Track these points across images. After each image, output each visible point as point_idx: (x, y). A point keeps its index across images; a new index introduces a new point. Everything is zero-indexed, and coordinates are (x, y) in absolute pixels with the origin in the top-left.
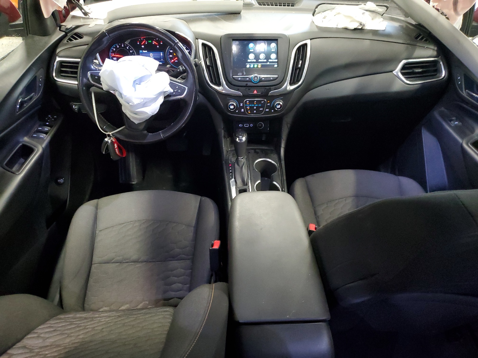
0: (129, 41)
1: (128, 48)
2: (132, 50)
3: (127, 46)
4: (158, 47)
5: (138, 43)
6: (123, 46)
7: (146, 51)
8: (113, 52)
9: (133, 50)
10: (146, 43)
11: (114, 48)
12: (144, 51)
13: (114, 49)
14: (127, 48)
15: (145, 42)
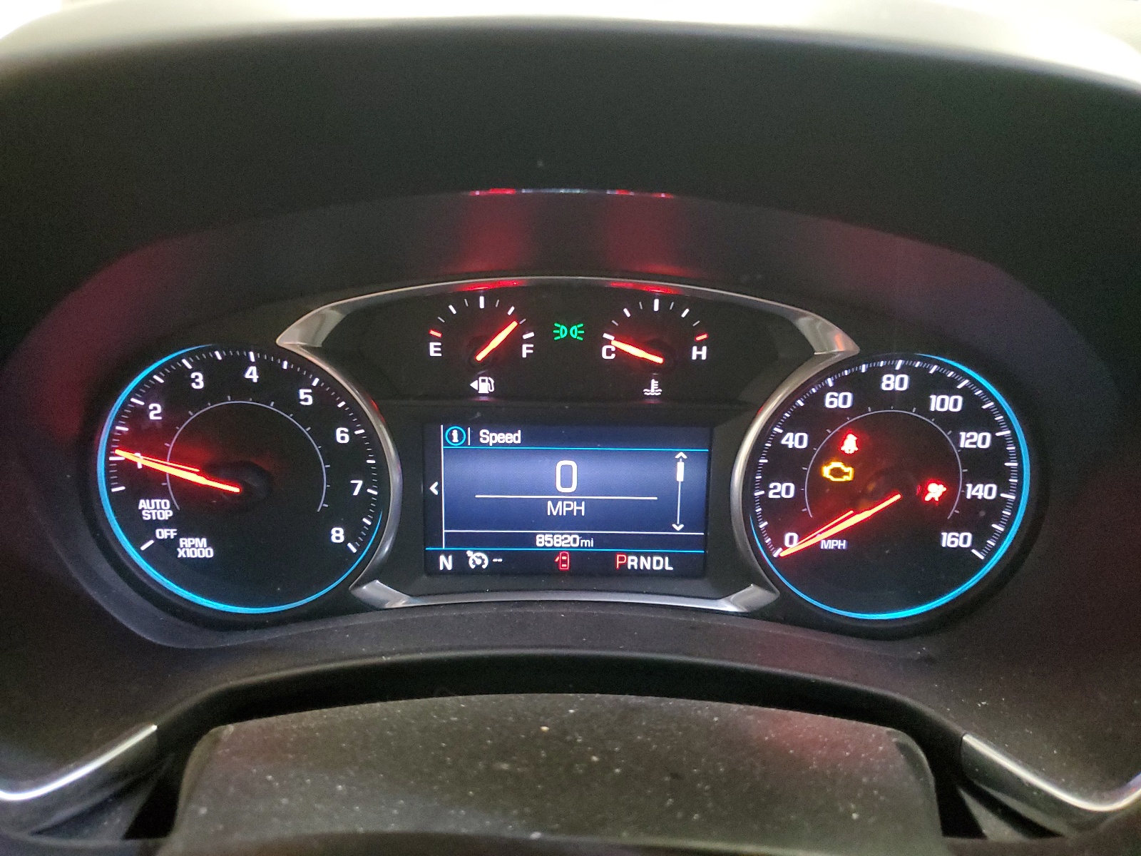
0: (328, 315)
1: (306, 397)
2: (353, 417)
3: (302, 371)
4: (654, 389)
5: (434, 349)
6: (252, 374)
7: (513, 438)
8: (144, 437)
9: (364, 421)
10: (526, 351)
11: (145, 389)
12: (489, 437)
13: (155, 412)
14: (302, 393)
15: (516, 341)
